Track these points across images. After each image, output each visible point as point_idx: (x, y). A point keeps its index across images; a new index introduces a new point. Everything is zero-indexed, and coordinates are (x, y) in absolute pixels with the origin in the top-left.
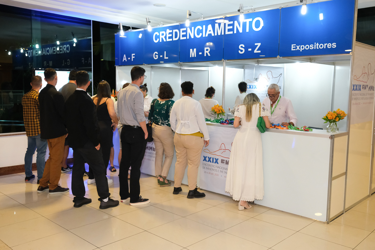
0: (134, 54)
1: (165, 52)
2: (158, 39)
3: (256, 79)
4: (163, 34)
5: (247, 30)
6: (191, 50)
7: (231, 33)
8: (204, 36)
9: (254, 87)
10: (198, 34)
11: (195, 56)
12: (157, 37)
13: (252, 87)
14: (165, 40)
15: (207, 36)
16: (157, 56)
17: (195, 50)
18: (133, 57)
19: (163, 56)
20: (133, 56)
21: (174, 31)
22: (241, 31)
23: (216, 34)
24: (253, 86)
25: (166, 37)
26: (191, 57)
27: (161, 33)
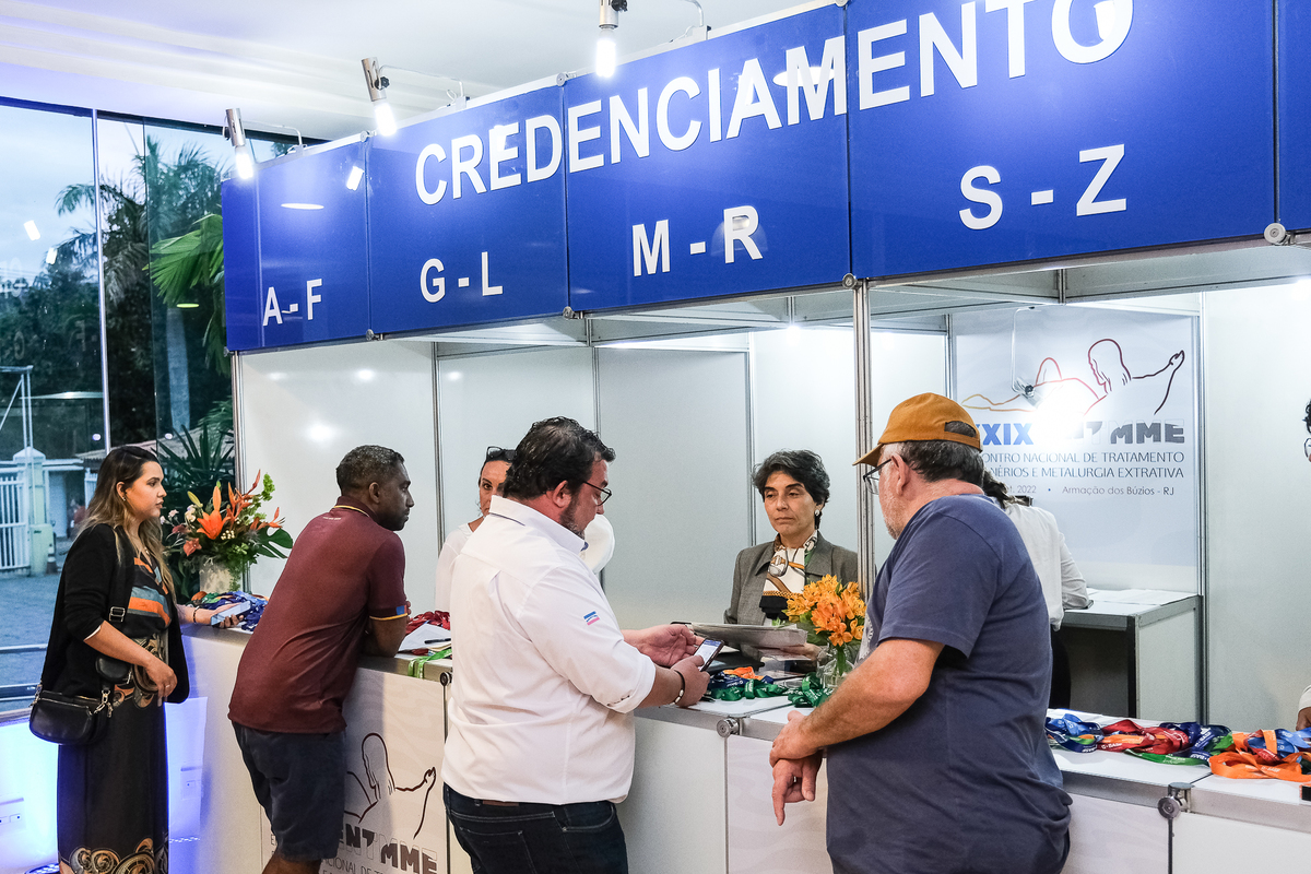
0: (318, 282)
1: (485, 255)
2: (442, 185)
3: (1029, 389)
4: (467, 153)
5: (1017, 67)
6: (639, 231)
7: (901, 94)
8: (715, 135)
9: (1014, 435)
10: (678, 130)
11: (666, 268)
12: (438, 171)
13: (1000, 434)
14: (480, 188)
15: (733, 131)
16: (439, 282)
17: (662, 227)
18: (313, 299)
19: (476, 281)
20: (315, 291)
21: (533, 124)
22: (966, 73)
23: (794, 118)
24: (1007, 427)
25: (483, 169)
26: (638, 272)
27: (458, 144)
